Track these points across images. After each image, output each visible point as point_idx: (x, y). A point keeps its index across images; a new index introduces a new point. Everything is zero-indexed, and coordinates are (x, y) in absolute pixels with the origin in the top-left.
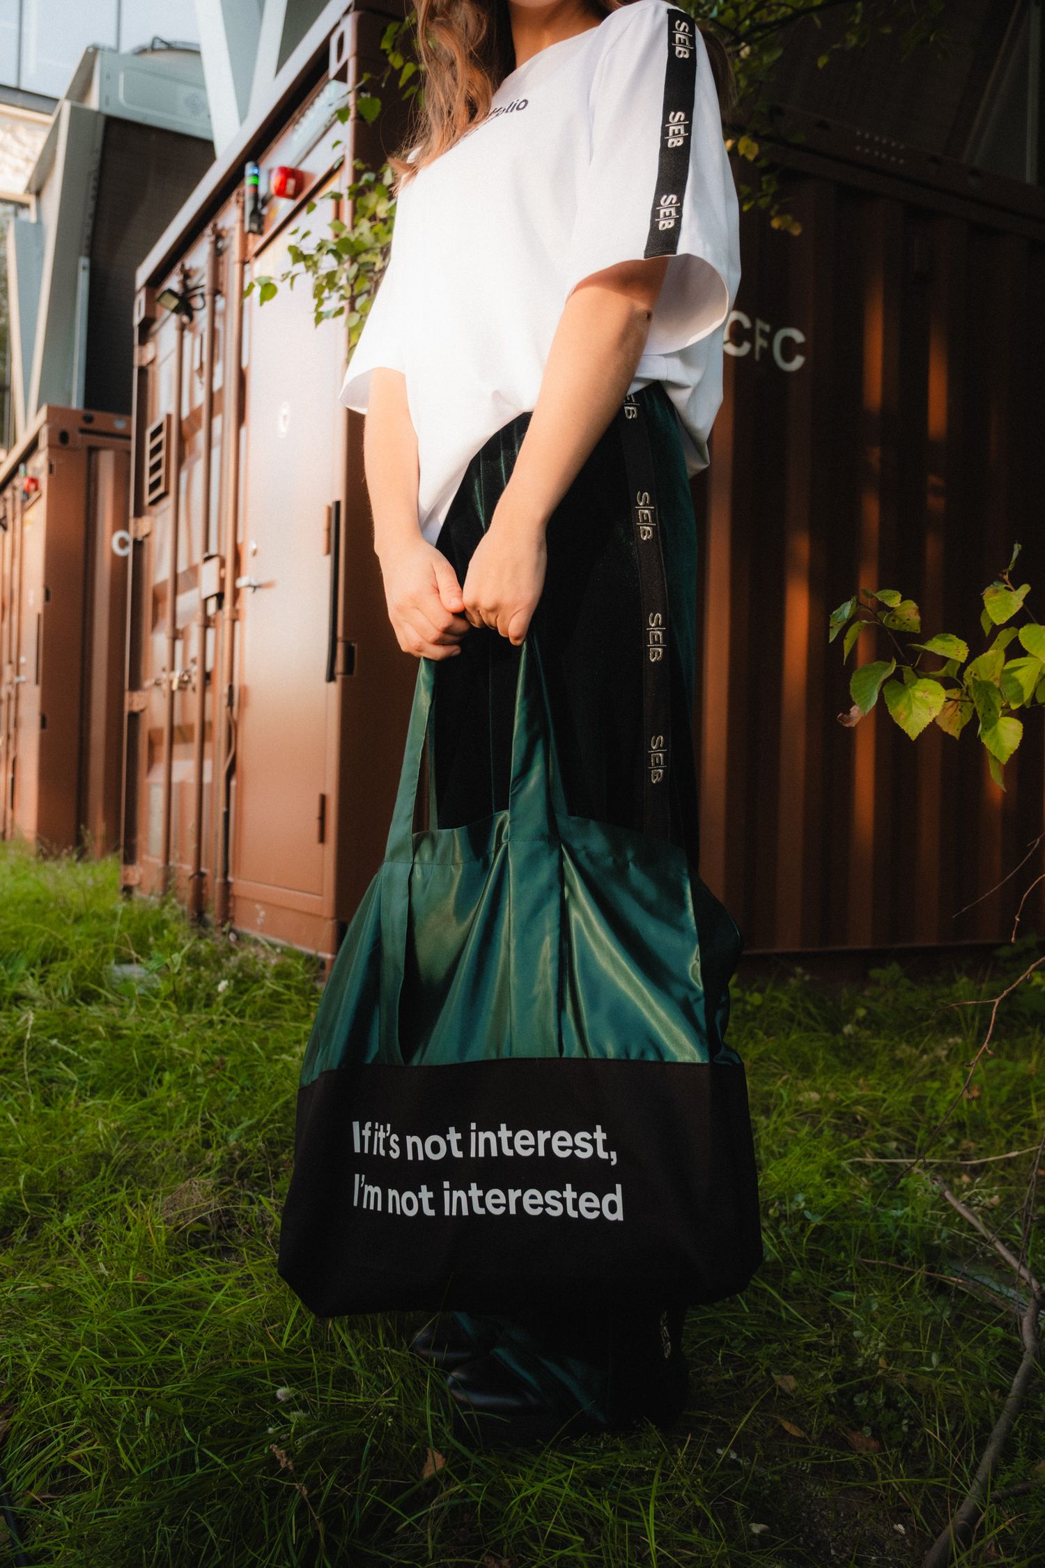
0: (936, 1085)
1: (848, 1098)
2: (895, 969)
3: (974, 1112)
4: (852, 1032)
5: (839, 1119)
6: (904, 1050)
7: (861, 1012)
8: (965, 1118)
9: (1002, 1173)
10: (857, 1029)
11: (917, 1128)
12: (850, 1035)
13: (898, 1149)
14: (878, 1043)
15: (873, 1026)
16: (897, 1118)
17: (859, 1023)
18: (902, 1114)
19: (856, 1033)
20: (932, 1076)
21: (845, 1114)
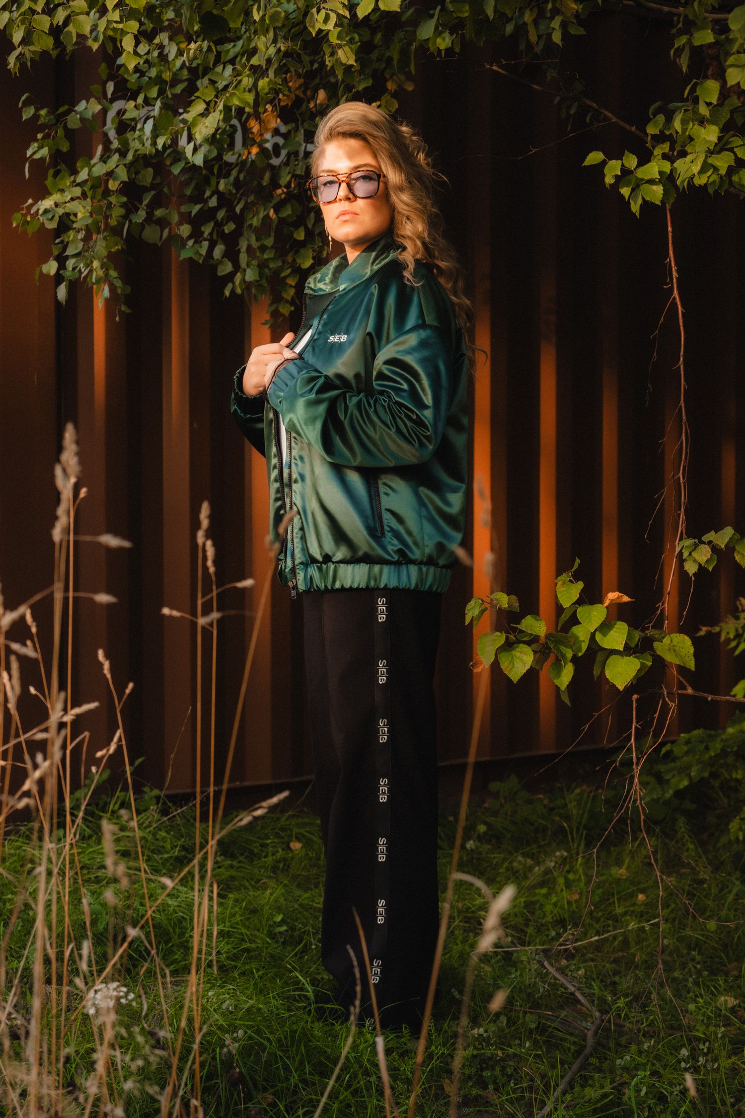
0: (544, 891)
1: (474, 906)
2: (513, 782)
3: (574, 912)
4: (473, 847)
5: (466, 922)
6: (520, 861)
7: (482, 828)
8: (566, 916)
9: (591, 956)
10: (478, 844)
11: (527, 925)
12: (472, 850)
13: (512, 942)
14: (497, 857)
15: (494, 841)
16: (511, 919)
17: (480, 838)
18: (516, 915)
19: (477, 848)
20: (542, 884)
21: (470, 918)
